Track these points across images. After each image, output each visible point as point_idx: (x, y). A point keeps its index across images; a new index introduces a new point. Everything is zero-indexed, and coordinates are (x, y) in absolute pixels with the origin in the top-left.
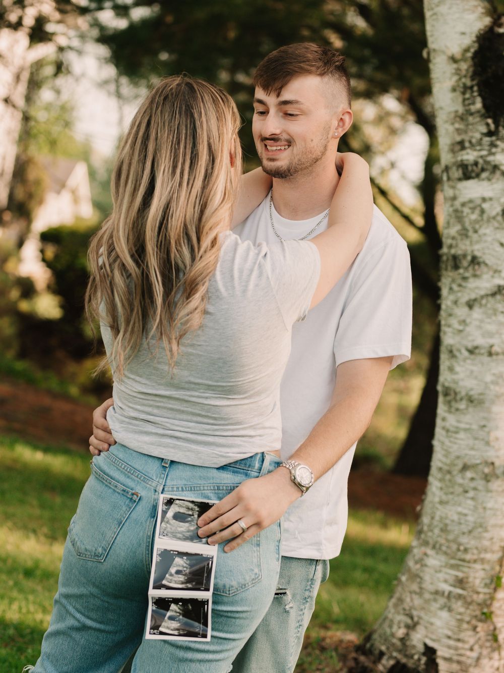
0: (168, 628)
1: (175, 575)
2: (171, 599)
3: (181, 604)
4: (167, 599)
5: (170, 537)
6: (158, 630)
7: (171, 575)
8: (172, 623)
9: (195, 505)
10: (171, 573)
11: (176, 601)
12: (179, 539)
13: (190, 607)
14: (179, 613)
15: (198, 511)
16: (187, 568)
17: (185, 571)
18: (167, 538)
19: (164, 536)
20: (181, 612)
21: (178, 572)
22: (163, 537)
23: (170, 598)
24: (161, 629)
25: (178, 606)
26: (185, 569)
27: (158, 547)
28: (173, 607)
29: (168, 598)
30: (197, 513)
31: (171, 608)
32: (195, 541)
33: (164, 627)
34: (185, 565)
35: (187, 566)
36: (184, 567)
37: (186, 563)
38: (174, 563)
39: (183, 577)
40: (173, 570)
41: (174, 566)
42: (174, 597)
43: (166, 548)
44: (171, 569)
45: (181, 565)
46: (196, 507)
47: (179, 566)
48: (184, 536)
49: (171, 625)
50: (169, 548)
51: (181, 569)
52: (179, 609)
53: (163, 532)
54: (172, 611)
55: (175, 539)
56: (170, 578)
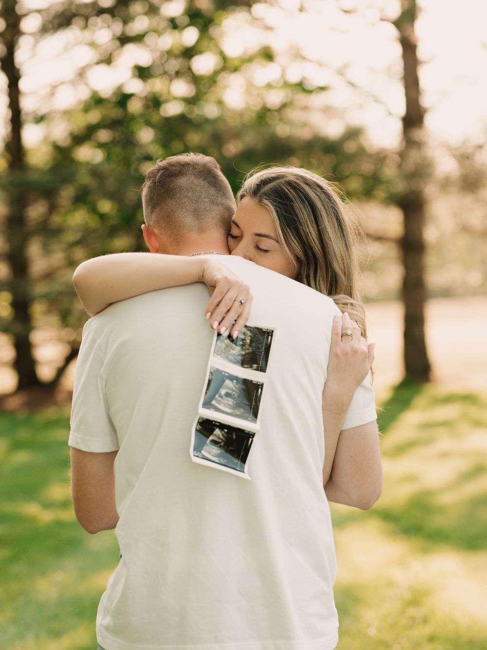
0: (209, 453)
1: (224, 397)
2: (218, 424)
3: (226, 431)
4: (214, 423)
5: (223, 357)
6: (200, 452)
7: (221, 396)
8: (213, 449)
9: (248, 330)
10: (221, 394)
11: (222, 426)
12: (231, 361)
13: (234, 437)
14: (221, 439)
15: (250, 336)
16: (236, 392)
17: (234, 395)
18: (221, 358)
19: (218, 354)
20: (224, 439)
21: (228, 395)
22: (217, 356)
23: (217, 422)
24: (203, 452)
25: (223, 432)
26: (234, 393)
27: (213, 365)
28: (217, 432)
29: (216, 422)
30: (250, 338)
31: (214, 433)
32: (245, 366)
33: (206, 451)
34: (234, 388)
35: (236, 390)
36: (233, 391)
37: (235, 387)
38: (224, 384)
39: (232, 400)
40: (223, 392)
41: (224, 388)
42: (223, 422)
43: (218, 368)
44: (221, 390)
45: (230, 388)
46: (249, 332)
47: (229, 388)
48: (235, 359)
49: (212, 450)
50: (221, 368)
51: (230, 391)
52: (223, 435)
53: (218, 351)
54: (215, 435)
55: (227, 360)
56: (220, 399)
